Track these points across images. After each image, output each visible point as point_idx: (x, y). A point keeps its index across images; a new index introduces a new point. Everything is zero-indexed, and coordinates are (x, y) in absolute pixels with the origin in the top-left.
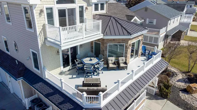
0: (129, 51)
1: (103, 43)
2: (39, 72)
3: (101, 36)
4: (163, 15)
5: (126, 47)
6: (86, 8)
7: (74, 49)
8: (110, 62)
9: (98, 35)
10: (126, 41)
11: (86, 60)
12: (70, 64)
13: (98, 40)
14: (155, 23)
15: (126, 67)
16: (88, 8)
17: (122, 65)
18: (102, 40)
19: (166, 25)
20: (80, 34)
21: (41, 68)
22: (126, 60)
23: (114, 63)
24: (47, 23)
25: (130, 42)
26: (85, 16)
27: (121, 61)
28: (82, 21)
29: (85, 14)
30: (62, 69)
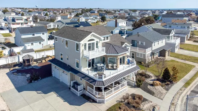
0: (119, 61)
1: (106, 57)
2: (79, 69)
3: (105, 54)
4: (149, 39)
5: (117, 59)
6: (99, 42)
7: (93, 60)
8: (109, 66)
9: (104, 54)
10: (117, 56)
11: (98, 65)
12: (91, 66)
13: (104, 56)
14: (144, 44)
15: (117, 69)
16: (100, 41)
17: (115, 68)
18: (106, 56)
19: (151, 46)
20: (96, 53)
21: (80, 67)
22: (117, 66)
23: (111, 67)
24: (84, 49)
25: (119, 57)
26: (99, 45)
27: (114, 66)
28: (97, 47)
29: (98, 44)
30: (88, 68)
